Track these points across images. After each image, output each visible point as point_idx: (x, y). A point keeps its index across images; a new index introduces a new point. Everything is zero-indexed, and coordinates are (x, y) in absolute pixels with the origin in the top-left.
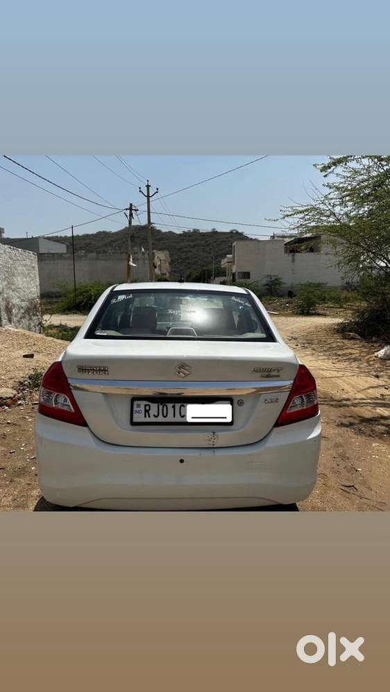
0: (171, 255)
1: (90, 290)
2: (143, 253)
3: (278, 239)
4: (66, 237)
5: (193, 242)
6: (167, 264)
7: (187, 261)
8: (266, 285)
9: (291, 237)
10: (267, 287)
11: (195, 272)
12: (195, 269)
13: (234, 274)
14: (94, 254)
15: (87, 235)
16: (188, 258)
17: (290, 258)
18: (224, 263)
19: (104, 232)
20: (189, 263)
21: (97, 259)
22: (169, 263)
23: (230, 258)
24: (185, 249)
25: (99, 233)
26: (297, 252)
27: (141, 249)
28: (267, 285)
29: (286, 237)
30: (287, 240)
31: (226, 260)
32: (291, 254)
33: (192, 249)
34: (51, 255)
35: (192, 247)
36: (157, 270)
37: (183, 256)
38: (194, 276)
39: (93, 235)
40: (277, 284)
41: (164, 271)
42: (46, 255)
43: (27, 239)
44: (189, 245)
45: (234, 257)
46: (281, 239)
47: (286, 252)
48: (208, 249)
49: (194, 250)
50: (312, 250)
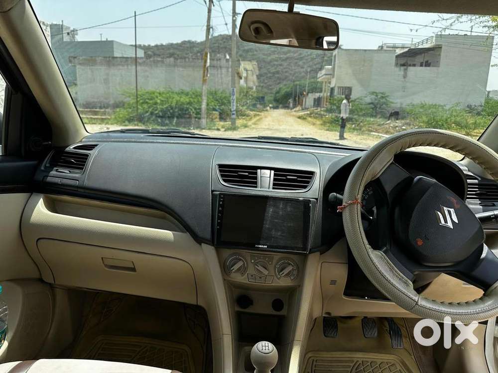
0: (260, 68)
1: (157, 97)
2: (227, 60)
3: (388, 49)
4: (149, 45)
5: (285, 54)
6: (255, 77)
7: (277, 75)
8: (370, 104)
9: (403, 48)
10: (372, 106)
11: (284, 87)
12: (285, 85)
13: (332, 89)
14: (172, 59)
15: (172, 44)
16: (278, 72)
17: (402, 73)
18: (321, 76)
19: (189, 42)
20: (279, 78)
21: (175, 65)
22: (257, 76)
23: (328, 69)
24: (276, 63)
25: (184, 43)
26: (410, 65)
27: (225, 56)
28: (372, 103)
29: (397, 48)
30: (399, 51)
31: (323, 72)
32: (402, 68)
33: (283, 63)
34: (124, 59)
35: (283, 60)
36: (242, 82)
37: (273, 70)
38: (284, 91)
39: (177, 44)
40: (384, 103)
41: (251, 84)
42: (119, 59)
43: (101, 42)
44: (280, 58)
45: (334, 68)
46: (391, 49)
47: (397, 65)
48: (301, 63)
49: (285, 64)
50: (428, 64)
